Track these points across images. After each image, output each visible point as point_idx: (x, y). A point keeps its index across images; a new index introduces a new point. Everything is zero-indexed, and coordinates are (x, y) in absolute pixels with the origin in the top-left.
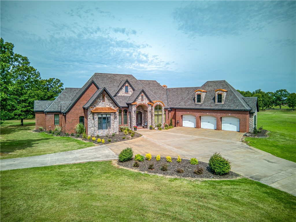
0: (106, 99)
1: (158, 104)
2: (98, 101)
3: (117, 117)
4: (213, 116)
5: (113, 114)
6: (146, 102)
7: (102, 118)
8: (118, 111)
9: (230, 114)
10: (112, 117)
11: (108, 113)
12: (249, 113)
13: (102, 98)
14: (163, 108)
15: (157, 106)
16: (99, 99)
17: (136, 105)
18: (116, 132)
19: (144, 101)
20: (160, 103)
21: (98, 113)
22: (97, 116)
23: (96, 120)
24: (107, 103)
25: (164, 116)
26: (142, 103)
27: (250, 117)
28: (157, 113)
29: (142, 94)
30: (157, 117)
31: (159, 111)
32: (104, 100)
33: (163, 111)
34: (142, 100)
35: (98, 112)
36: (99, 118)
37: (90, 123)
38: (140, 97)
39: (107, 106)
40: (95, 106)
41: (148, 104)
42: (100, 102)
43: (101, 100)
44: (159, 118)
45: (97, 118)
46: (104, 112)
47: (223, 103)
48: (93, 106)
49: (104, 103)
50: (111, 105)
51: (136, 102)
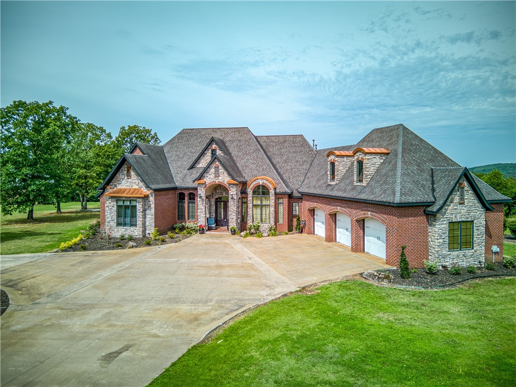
0: (133, 173)
1: (261, 183)
2: (120, 177)
3: (152, 206)
5: (140, 200)
6: (224, 178)
7: (123, 207)
8: (154, 196)
10: (139, 207)
11: (132, 199)
13: (126, 172)
14: (272, 192)
15: (258, 187)
16: (122, 175)
17: (204, 186)
18: (149, 234)
19: (220, 178)
20: (265, 182)
21: (117, 199)
22: (115, 203)
23: (115, 208)
24: (134, 181)
25: (272, 209)
26: (217, 181)
27: (431, 225)
28: (259, 203)
29: (217, 163)
30: (259, 211)
31: (263, 199)
32: (129, 176)
33: (272, 197)
34: (217, 175)
35: (116, 197)
36: (119, 207)
37: (109, 214)
38: (212, 170)
39: (135, 187)
40: (116, 185)
41: (229, 184)
42: (123, 179)
43: (124, 175)
44: (264, 212)
45: (115, 206)
46: (125, 197)
47: (364, 184)
48: (113, 186)
49: (129, 180)
50: (141, 184)
51: (205, 180)
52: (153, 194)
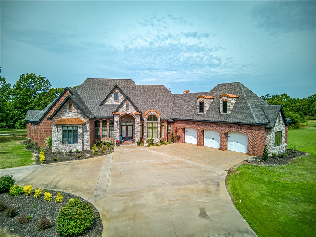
0: (73, 108)
1: (152, 114)
2: (63, 111)
3: (88, 130)
4: (215, 130)
5: (81, 126)
6: (132, 111)
7: (67, 131)
8: (89, 123)
9: (235, 129)
10: (80, 130)
11: (74, 125)
12: (265, 127)
13: (68, 107)
14: (159, 119)
15: (151, 116)
16: (65, 109)
17: (119, 116)
18: (86, 148)
19: (129, 111)
20: (155, 113)
21: (63, 126)
22: (61, 129)
23: (61, 132)
24: (75, 113)
25: (159, 129)
26: (127, 113)
27: (267, 134)
28: (151, 125)
29: (128, 101)
30: (151, 131)
31: (154, 123)
32: (70, 110)
33: (159, 122)
34: (127, 109)
35: (62, 124)
36: (63, 131)
37: (55, 136)
38: (124, 106)
39: (75, 117)
40: (60, 116)
41: (136, 115)
42: (66, 112)
43: (67, 109)
44: (154, 131)
45: (61, 131)
46: (69, 124)
47: (228, 113)
48: (58, 117)
49: (71, 113)
50: (80, 115)
51: (119, 112)
52: (89, 122)
